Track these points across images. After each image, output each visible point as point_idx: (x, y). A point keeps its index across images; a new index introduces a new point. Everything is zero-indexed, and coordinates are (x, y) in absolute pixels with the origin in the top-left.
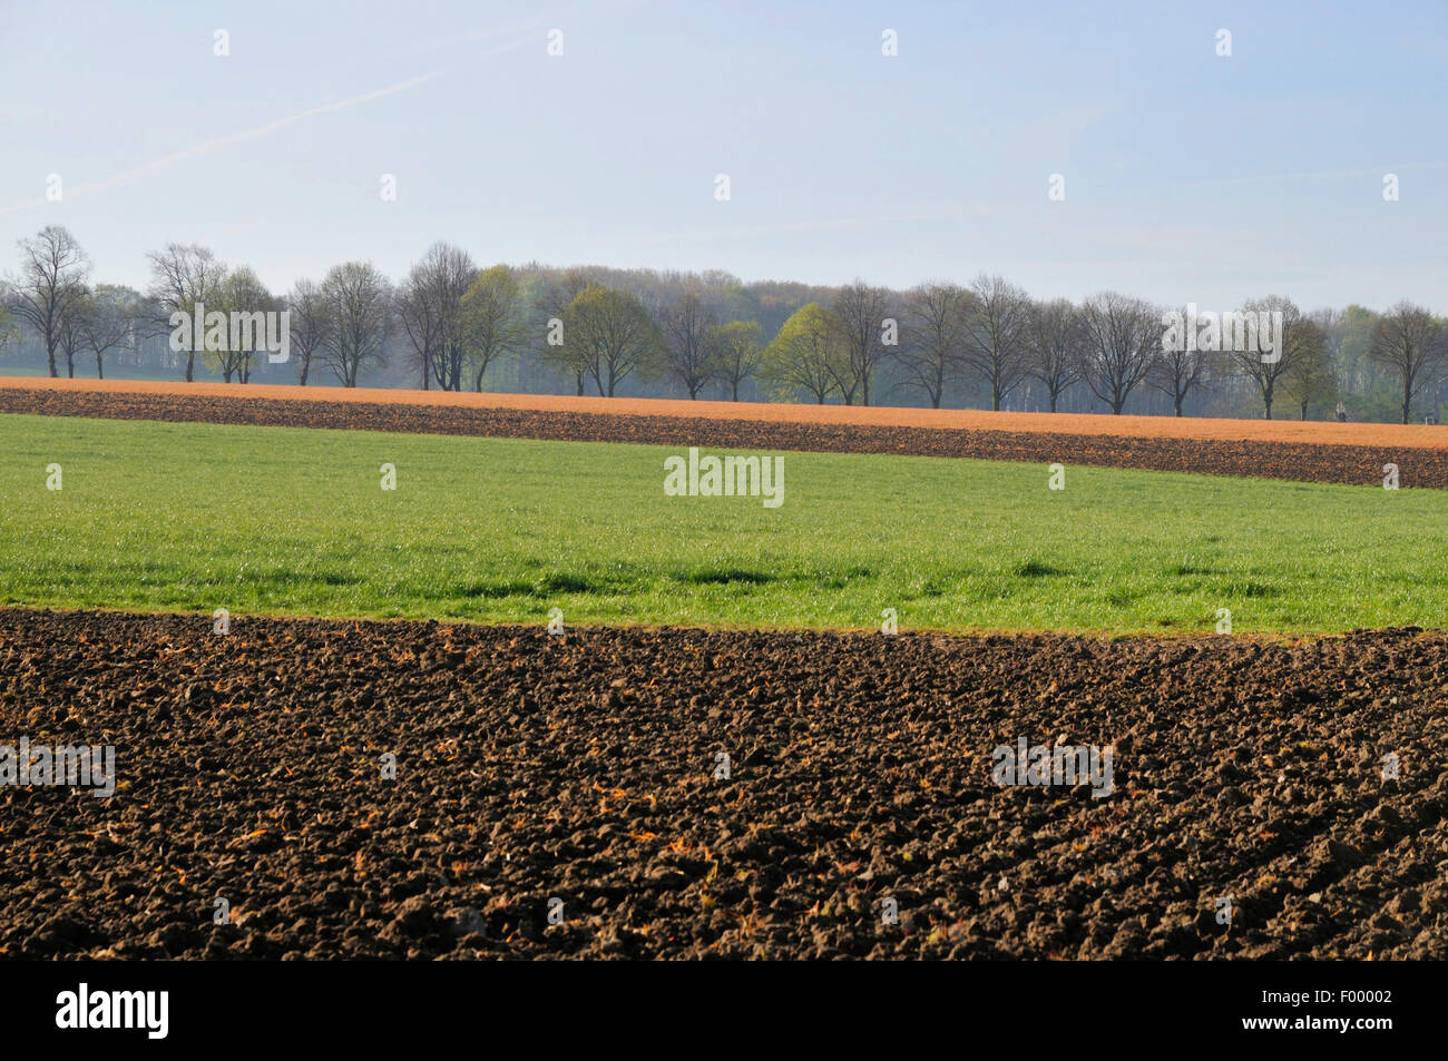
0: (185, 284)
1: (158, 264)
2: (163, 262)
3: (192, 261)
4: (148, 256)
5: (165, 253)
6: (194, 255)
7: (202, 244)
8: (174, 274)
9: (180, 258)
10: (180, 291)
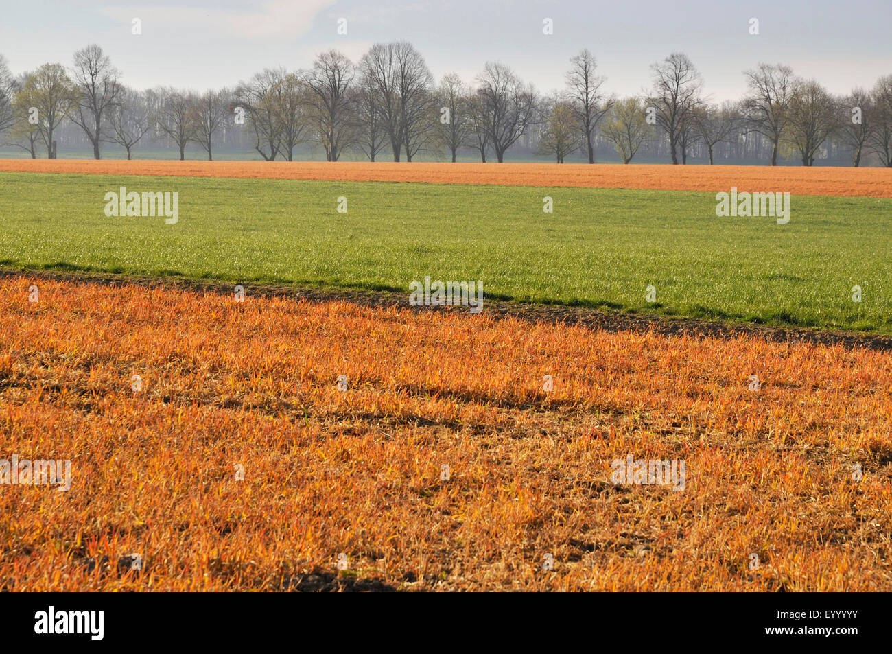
0: (772, 95)
1: (752, 79)
2: (756, 77)
3: (777, 76)
4: (745, 73)
5: (757, 70)
6: (778, 72)
7: (784, 64)
8: (764, 86)
9: (768, 74)
10: (768, 99)
